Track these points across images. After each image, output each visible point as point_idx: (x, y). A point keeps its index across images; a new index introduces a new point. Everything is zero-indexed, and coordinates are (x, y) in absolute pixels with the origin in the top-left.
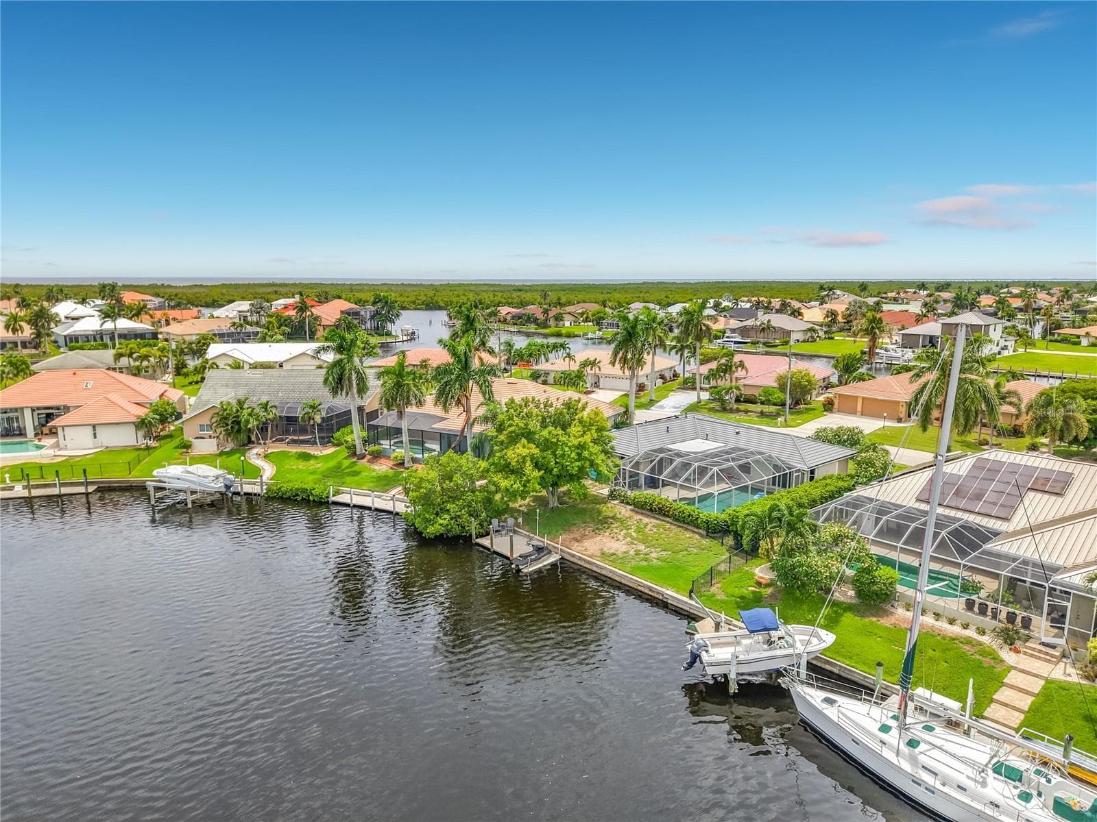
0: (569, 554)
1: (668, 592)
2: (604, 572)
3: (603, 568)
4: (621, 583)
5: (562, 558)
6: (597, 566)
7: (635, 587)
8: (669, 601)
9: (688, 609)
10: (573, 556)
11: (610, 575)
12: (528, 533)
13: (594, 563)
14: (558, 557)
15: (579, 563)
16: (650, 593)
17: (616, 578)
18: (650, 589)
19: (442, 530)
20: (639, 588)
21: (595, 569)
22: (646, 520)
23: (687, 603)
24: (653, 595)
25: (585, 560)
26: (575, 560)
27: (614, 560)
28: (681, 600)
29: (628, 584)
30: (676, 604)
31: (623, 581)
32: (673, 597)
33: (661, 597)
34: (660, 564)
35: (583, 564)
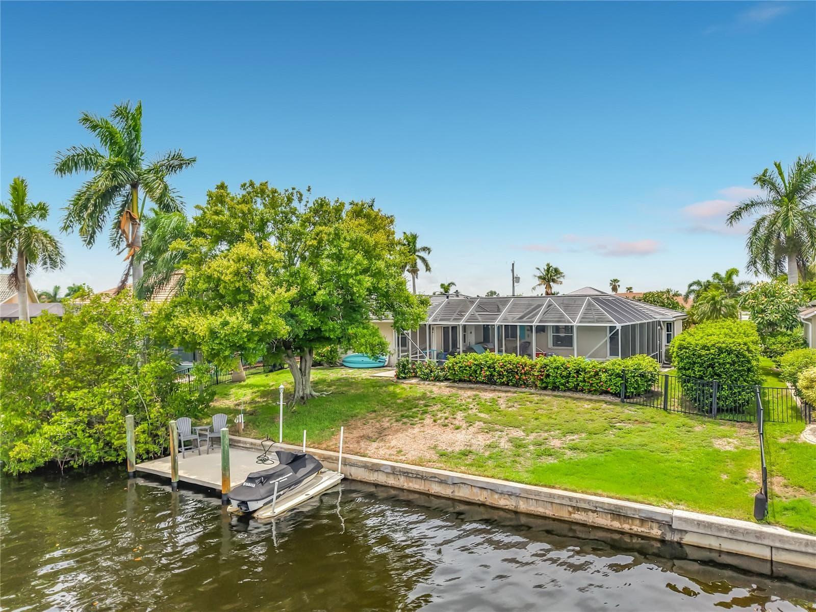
0: (365, 466)
1: (677, 513)
2: (463, 493)
3: (455, 482)
4: (516, 513)
5: (344, 480)
6: (443, 481)
7: (565, 514)
8: (688, 539)
9: (765, 553)
10: (375, 468)
11: (482, 497)
12: (259, 442)
13: (435, 475)
14: (337, 477)
15: (391, 481)
16: (616, 525)
17: (503, 502)
18: (616, 513)
19: (54, 452)
20: (578, 517)
21: (435, 489)
22: (487, 395)
23: (760, 535)
24: (626, 527)
25: (406, 474)
26: (380, 478)
27: (479, 464)
28: (733, 530)
29: (540, 510)
30: (714, 543)
31: (523, 506)
32: (699, 523)
33: (656, 532)
34: (583, 456)
35: (402, 482)
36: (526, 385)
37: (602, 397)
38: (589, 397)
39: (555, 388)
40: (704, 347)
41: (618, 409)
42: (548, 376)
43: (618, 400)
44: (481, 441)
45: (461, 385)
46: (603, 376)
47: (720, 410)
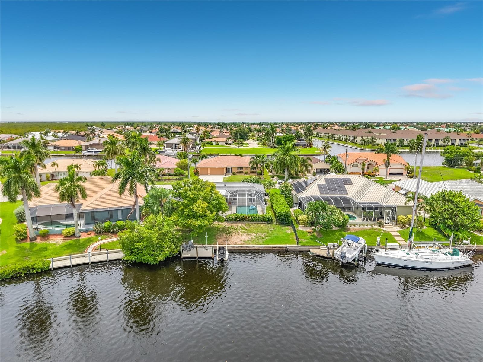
0: (232, 247)
1: (288, 246)
2: (253, 248)
3: (251, 247)
4: (263, 250)
6: (249, 247)
7: (271, 249)
8: (289, 249)
9: (298, 249)
11: (257, 248)
12: (201, 246)
13: (247, 246)
15: (238, 249)
16: (279, 249)
17: (261, 249)
18: (279, 247)
20: (273, 249)
21: (247, 249)
22: (240, 225)
23: (298, 247)
24: (280, 249)
25: (241, 247)
26: (235, 249)
27: (253, 243)
28: (295, 247)
29: (267, 249)
30: (292, 249)
31: (264, 249)
32: (291, 247)
33: (285, 249)
34: (269, 238)
35: (240, 248)
36: (247, 221)
37: (263, 222)
38: (261, 223)
39: (254, 221)
40: (283, 213)
41: (268, 225)
42: (252, 219)
43: (267, 223)
44: (249, 237)
45: (231, 222)
46: (264, 219)
47: (285, 224)
